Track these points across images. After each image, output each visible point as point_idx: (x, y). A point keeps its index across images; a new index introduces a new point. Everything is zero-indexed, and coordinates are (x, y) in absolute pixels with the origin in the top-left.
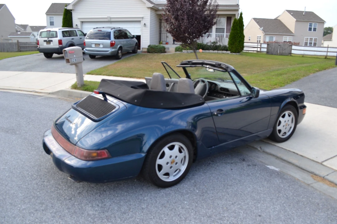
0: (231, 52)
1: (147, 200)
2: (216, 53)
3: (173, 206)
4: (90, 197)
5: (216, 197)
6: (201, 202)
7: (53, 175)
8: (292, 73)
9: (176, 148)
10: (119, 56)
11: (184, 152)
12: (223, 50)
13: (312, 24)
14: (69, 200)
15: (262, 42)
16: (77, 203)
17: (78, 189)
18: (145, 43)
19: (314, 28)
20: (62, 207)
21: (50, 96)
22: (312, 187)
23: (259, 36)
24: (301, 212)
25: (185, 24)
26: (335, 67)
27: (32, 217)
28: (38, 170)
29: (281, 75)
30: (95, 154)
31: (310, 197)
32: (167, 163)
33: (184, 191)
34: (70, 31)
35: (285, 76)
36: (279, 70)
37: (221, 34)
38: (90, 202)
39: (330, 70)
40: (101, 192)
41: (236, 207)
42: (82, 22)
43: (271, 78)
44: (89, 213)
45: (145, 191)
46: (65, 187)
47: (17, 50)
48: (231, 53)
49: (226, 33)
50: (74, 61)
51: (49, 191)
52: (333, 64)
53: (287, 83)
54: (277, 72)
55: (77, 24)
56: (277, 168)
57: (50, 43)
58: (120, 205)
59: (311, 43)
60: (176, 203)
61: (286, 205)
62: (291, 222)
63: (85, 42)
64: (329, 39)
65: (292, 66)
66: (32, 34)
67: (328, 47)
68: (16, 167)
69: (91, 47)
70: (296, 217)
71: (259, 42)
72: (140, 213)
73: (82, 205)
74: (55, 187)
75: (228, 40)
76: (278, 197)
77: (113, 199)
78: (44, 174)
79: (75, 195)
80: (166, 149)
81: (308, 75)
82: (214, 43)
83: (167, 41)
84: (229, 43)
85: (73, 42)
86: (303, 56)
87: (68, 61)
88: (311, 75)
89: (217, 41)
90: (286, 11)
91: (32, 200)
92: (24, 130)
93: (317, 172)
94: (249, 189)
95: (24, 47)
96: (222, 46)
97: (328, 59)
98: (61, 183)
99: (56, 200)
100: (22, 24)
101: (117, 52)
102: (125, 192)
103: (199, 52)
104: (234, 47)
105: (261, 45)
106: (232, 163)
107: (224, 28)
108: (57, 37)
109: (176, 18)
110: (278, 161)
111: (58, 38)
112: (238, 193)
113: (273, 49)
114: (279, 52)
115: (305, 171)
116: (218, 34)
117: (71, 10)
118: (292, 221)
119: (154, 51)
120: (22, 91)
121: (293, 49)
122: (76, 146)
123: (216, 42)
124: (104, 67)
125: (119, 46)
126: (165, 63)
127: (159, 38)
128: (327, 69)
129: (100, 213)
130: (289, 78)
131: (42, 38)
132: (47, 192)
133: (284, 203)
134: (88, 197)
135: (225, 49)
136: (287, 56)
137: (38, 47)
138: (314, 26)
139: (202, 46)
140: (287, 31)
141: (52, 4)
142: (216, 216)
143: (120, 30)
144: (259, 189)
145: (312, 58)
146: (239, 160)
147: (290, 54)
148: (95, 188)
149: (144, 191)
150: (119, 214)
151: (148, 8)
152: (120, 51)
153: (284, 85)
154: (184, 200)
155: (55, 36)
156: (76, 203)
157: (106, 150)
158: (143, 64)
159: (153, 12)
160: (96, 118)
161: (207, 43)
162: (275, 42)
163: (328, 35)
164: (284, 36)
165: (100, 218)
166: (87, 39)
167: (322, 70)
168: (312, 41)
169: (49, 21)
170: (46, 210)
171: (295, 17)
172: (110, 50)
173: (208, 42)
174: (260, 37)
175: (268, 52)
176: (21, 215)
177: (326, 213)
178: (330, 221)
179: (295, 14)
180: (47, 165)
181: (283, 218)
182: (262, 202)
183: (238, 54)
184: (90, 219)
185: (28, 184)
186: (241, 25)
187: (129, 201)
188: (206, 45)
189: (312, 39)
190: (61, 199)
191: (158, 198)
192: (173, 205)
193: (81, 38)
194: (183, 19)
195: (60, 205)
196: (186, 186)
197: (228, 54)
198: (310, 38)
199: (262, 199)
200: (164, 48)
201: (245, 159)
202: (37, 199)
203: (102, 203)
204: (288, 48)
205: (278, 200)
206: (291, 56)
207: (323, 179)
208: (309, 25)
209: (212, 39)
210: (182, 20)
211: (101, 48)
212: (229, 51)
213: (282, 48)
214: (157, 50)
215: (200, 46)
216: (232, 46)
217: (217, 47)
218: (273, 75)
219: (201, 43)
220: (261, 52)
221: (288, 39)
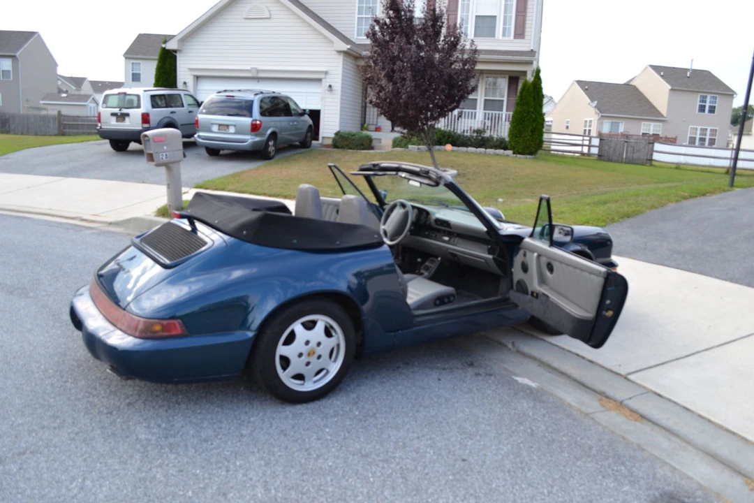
0: (514, 153)
1: (254, 423)
2: (481, 153)
3: (301, 433)
4: (149, 411)
5: (390, 425)
6: (357, 431)
7: (86, 371)
8: (629, 200)
9: (320, 327)
10: (270, 153)
11: (336, 336)
12: (496, 147)
13: (706, 96)
14: (107, 413)
15: (594, 133)
16: (122, 421)
17: (128, 397)
18: (330, 127)
19: (710, 107)
20: (91, 424)
21: (112, 229)
22: (592, 418)
23: (588, 119)
24: (550, 458)
25: (409, 89)
26: (728, 191)
27: (34, 437)
28: (58, 362)
29: (605, 203)
30: (158, 328)
31: (579, 435)
32: (300, 355)
33: (331, 411)
34: (169, 95)
35: (613, 206)
36: (606, 194)
37: (494, 112)
38: (145, 420)
39: (714, 197)
40: (171, 405)
41: (422, 443)
42: (197, 78)
43: (581, 208)
44: (140, 437)
45: (255, 407)
46: (105, 393)
47: (56, 131)
48: (515, 155)
49: (507, 111)
50: (164, 157)
51: (73, 398)
52: (724, 185)
54: (596, 198)
55: (187, 81)
56: (533, 381)
57: (124, 120)
58: (201, 428)
59: (704, 139)
60: (308, 429)
61: (524, 446)
62: (522, 473)
63: (197, 121)
64: (746, 133)
65: (639, 186)
66: (91, 98)
68: (19, 354)
69: (210, 131)
70: (535, 467)
71: (587, 134)
72: (234, 442)
73: (131, 424)
74: (86, 392)
75: (509, 126)
76: (513, 432)
77: (190, 417)
78: (69, 368)
79: (119, 407)
80: (297, 327)
81: (662, 207)
82: (478, 131)
83: (379, 124)
84: (512, 133)
85: (173, 119)
86: (678, 166)
87: (151, 158)
88: (671, 206)
89: (486, 128)
90: (650, 69)
91: (39, 410)
92: (45, 291)
93: (611, 393)
94: (460, 415)
95: (71, 126)
96: (495, 139)
98: (98, 385)
99: (82, 414)
100: (73, 76)
101: (264, 143)
102: (217, 407)
103: (445, 150)
104: (520, 141)
105: (590, 141)
106: (444, 369)
107: (503, 101)
108: (139, 106)
109: (390, 77)
110: (540, 370)
111: (142, 110)
112: (437, 421)
113: (612, 150)
114: (624, 157)
115: (589, 390)
116: (489, 114)
117: (175, 51)
118: (524, 473)
119: (347, 145)
120: (53, 216)
121: (657, 152)
122: (125, 312)
123: (484, 129)
124: (234, 175)
125: (269, 132)
126: (335, 166)
127: (362, 118)
128: (708, 194)
129: (159, 438)
130: (619, 210)
131: (107, 107)
132: (69, 399)
133: (522, 442)
134: (144, 411)
135: (501, 145)
136: (642, 164)
137: (98, 128)
138: (710, 103)
139: (453, 137)
140: (650, 111)
141: (140, 35)
142: (378, 455)
143: (275, 98)
144: (481, 415)
145: (697, 171)
146: (462, 364)
147: (648, 162)
148: (162, 396)
149: (253, 406)
150: (195, 442)
151: (339, 52)
152: (272, 142)
153: (604, 224)
154: (326, 426)
155: (135, 105)
156: (118, 420)
157: (179, 321)
158: (319, 170)
159: (351, 61)
160: (167, 262)
161: (464, 131)
162: (623, 135)
164: (643, 123)
165: (157, 446)
166: (202, 113)
167: (696, 197)
168: (706, 135)
169: (131, 72)
170: (60, 427)
171: (668, 82)
172: (249, 139)
173: (466, 130)
174: (591, 121)
175: (600, 156)
176: (13, 433)
177: (600, 463)
178: (600, 477)
179: (668, 74)
180: (78, 354)
181: (508, 466)
182: (478, 438)
183: (528, 156)
184: (138, 446)
185: (36, 384)
186: (536, 96)
187: (221, 422)
188: (460, 136)
189: (706, 129)
190: (92, 411)
191: (276, 420)
192: (303, 432)
193: (190, 112)
194: (404, 79)
195: (88, 420)
196: (338, 403)
197: (508, 156)
198: (701, 129)
199: (480, 433)
200: (370, 140)
201: (475, 363)
202: (48, 410)
203: (169, 421)
204: (644, 148)
205: (511, 436)
206: (651, 165)
207: (620, 405)
208: (699, 99)
209: (474, 124)
210: (401, 82)
211: (231, 134)
212: (510, 149)
213: (632, 149)
214: (354, 142)
215: (449, 137)
216: (517, 139)
217: (484, 142)
218: (588, 204)
219: (450, 131)
220: (589, 154)
221: (652, 128)
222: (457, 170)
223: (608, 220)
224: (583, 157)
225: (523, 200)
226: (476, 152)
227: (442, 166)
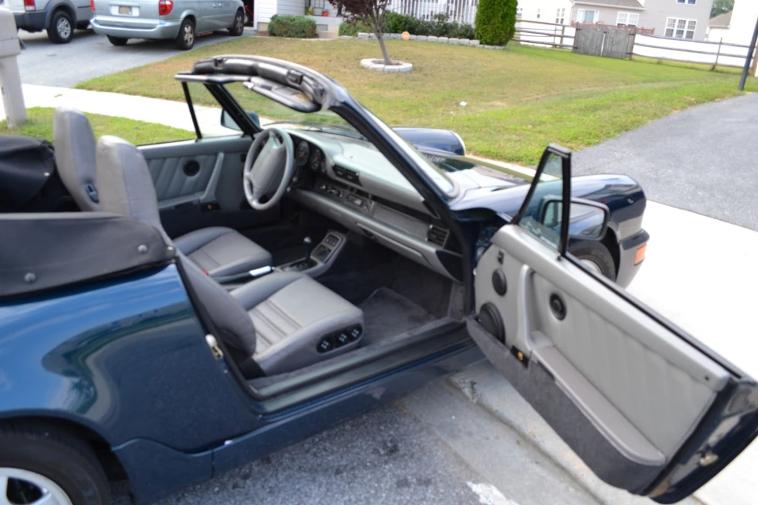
0: (481, 43)
2: (443, 43)
8: (624, 105)
10: (187, 41)
12: (461, 36)
15: (566, 22)
18: (266, 10)
23: (561, 7)
26: (739, 95)
29: (595, 109)
36: (592, 96)
39: (725, 103)
43: (565, 117)
48: (482, 46)
52: (734, 88)
53: (608, 135)
54: (584, 103)
59: (682, 32)
63: (92, 2)
64: (724, 26)
65: (627, 87)
67: (721, 43)
69: (109, 14)
71: (559, 23)
75: (476, 11)
81: (666, 115)
82: (441, 17)
83: (325, 9)
84: (478, 19)
85: (68, 1)
86: (660, 62)
88: (676, 115)
89: (449, 13)
96: (459, 26)
97: (717, 71)
101: (178, 31)
103: (402, 39)
104: (489, 28)
105: (563, 31)
113: (589, 41)
114: (602, 49)
119: (286, 32)
121: (638, 44)
123: (447, 14)
125: (184, 14)
128: (717, 100)
130: (615, 120)
135: (467, 33)
136: (621, 59)
139: (411, 23)
145: (680, 67)
147: (628, 55)
152: (189, 27)
153: (597, 141)
161: (424, 16)
162: (597, 25)
163: (722, 16)
164: (619, 12)
167: (704, 102)
168: (684, 27)
172: (158, 25)
173: (426, 15)
174: (564, 9)
175: (576, 48)
183: (497, 47)
188: (419, 22)
189: (685, 21)
197: (474, 46)
198: (680, 20)
200: (313, 26)
204: (624, 40)
206: (631, 59)
209: (436, 8)
211: (134, 18)
212: (477, 39)
213: (611, 40)
214: (293, 28)
215: (406, 23)
216: (485, 26)
217: (447, 29)
218: (574, 111)
219: (407, 18)
220: (561, 46)
221: (628, 18)
222: (413, 64)
223: (601, 135)
224: (555, 49)
225: (490, 103)
226: (437, 41)
227: (396, 58)
